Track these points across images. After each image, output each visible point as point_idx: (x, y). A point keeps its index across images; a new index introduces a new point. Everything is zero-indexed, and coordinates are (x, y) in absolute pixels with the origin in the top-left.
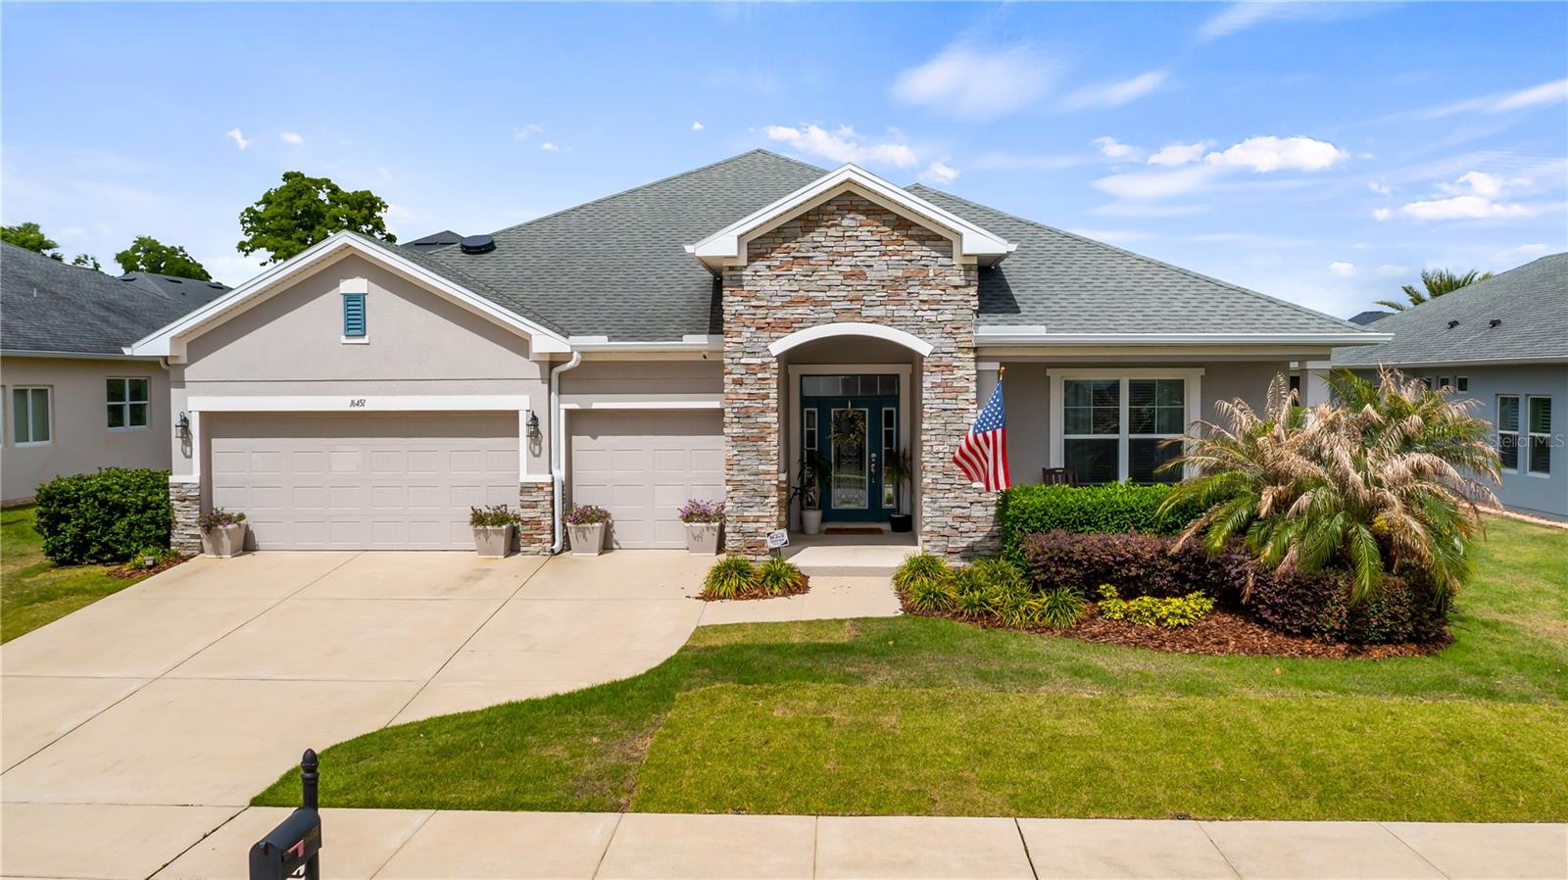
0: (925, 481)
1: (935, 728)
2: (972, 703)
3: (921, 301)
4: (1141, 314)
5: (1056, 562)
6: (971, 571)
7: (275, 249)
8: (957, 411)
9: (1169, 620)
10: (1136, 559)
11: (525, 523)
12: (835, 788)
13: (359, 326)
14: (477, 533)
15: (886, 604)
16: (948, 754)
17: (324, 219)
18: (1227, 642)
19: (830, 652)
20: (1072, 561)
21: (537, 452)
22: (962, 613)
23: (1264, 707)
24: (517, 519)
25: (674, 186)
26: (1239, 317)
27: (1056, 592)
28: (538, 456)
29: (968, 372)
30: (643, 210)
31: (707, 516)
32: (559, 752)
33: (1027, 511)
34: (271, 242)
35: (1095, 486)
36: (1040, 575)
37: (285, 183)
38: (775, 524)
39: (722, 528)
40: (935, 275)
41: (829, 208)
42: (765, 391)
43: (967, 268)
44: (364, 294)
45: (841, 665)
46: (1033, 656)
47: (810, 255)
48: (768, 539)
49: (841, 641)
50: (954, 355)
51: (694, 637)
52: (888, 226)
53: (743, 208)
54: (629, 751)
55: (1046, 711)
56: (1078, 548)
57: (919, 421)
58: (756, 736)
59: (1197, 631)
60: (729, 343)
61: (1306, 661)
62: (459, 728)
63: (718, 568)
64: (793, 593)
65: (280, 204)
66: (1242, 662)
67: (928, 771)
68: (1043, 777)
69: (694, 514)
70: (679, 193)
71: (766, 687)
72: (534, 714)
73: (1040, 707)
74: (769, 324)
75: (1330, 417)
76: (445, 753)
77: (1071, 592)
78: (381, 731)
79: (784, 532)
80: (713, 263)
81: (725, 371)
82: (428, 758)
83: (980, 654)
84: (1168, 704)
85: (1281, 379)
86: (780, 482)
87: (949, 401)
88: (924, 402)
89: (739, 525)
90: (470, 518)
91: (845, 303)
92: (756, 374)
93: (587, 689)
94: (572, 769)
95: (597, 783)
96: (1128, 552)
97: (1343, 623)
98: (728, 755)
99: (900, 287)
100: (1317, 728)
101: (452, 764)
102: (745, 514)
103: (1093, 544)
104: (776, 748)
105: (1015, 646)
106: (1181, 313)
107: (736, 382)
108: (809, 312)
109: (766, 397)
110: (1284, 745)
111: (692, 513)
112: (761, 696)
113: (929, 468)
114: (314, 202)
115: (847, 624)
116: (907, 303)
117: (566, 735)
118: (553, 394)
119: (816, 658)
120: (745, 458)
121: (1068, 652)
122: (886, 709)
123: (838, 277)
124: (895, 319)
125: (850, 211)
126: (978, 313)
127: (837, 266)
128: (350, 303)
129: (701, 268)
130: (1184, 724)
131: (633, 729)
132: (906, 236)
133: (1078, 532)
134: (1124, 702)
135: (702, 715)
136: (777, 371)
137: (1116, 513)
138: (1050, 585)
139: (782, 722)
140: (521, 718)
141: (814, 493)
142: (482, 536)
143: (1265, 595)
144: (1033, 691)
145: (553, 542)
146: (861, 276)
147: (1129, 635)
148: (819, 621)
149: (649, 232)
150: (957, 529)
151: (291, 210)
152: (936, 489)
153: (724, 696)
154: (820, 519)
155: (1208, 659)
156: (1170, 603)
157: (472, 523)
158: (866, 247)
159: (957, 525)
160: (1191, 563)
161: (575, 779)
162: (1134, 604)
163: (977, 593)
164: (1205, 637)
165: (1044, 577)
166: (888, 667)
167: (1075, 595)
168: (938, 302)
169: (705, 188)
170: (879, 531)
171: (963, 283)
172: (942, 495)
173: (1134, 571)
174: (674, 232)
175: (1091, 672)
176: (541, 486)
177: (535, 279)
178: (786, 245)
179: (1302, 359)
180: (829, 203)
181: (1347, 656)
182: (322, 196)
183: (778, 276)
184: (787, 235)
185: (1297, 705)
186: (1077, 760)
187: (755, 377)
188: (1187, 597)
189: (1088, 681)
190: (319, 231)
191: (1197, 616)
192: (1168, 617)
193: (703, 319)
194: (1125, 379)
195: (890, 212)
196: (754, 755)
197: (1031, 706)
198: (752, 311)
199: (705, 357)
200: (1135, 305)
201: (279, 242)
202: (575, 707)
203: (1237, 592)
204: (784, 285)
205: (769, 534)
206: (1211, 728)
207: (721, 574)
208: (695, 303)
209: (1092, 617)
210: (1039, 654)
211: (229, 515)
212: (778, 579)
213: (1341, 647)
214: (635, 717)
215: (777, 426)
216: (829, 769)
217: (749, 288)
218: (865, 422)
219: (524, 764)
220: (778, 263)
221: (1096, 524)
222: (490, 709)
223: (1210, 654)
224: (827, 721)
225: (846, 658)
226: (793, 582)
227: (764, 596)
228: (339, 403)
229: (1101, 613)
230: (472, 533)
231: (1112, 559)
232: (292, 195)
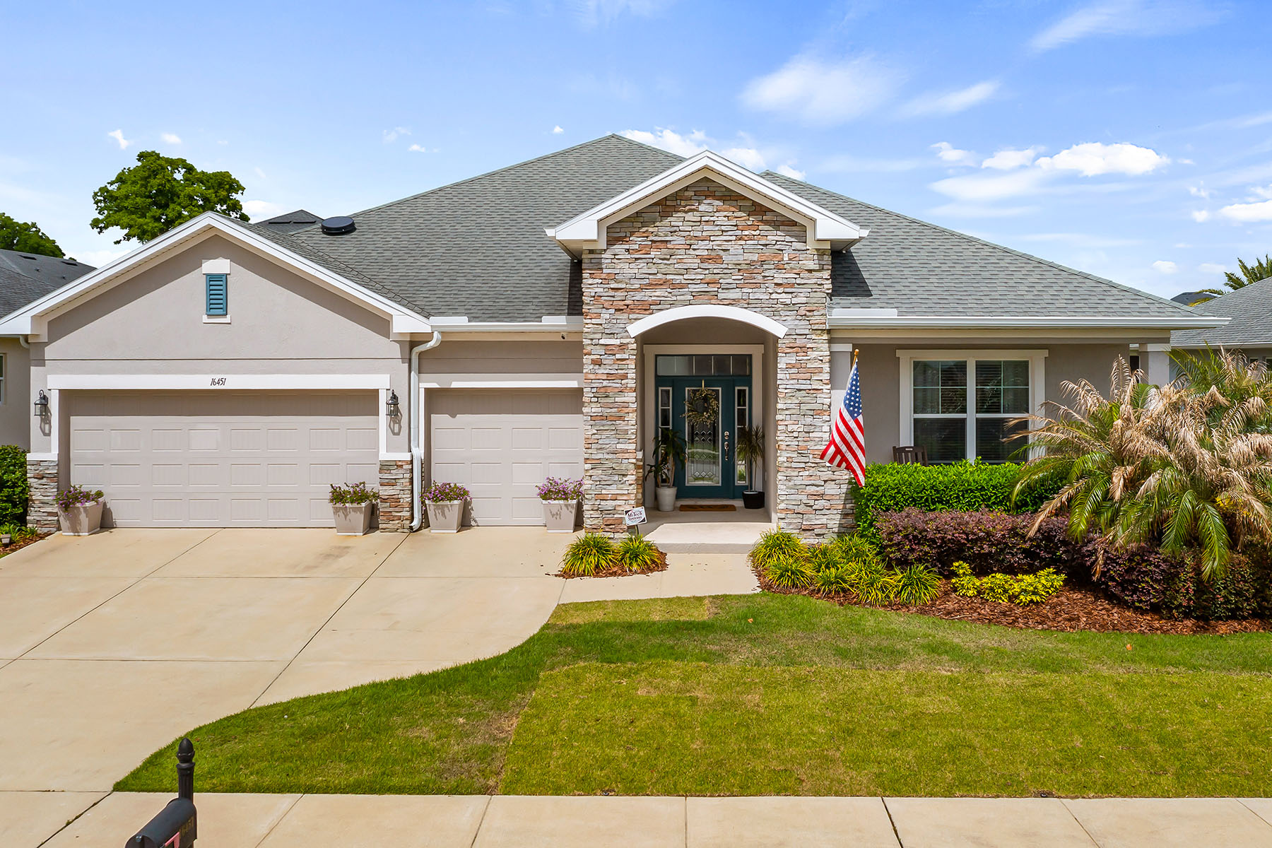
0: (780, 459)
1: (798, 706)
2: (833, 681)
3: (776, 284)
4: (988, 297)
5: (910, 541)
6: (826, 548)
7: (130, 227)
8: (812, 392)
9: (1022, 597)
10: (988, 536)
11: (384, 500)
12: (702, 768)
13: (221, 306)
14: (336, 511)
15: (746, 583)
16: (812, 733)
17: (179, 198)
18: (1078, 619)
19: (691, 629)
20: (926, 540)
21: (396, 430)
22: (819, 590)
23: (1118, 683)
24: (376, 496)
25: (531, 170)
26: (1082, 301)
27: (910, 569)
28: (398, 434)
29: (821, 353)
30: (501, 193)
31: (565, 494)
32: (425, 733)
33: (880, 489)
34: (125, 220)
35: (946, 464)
36: (895, 553)
37: (139, 164)
38: (633, 502)
39: (579, 507)
40: (790, 259)
41: (687, 194)
42: (622, 372)
43: (821, 253)
44: (227, 274)
45: (702, 643)
46: (890, 633)
47: (667, 239)
48: (626, 517)
49: (701, 619)
50: (808, 337)
51: (555, 614)
52: (744, 212)
53: (598, 192)
54: (496, 732)
55: (906, 688)
56: (932, 525)
57: (772, 400)
58: (622, 715)
59: (1048, 607)
60: (588, 324)
61: (1155, 637)
62: (323, 709)
63: (578, 546)
64: (652, 571)
65: (134, 183)
66: (1094, 638)
67: (793, 751)
68: (907, 755)
69: (550, 492)
70: (535, 177)
71: (629, 665)
72: (398, 695)
73: (901, 685)
74: (628, 306)
75: (1174, 399)
76: (311, 735)
77: (924, 569)
78: (245, 712)
79: (642, 509)
80: (572, 246)
81: (585, 351)
82: (293, 740)
83: (838, 631)
84: (1025, 680)
85: (1123, 361)
86: (637, 460)
87: (804, 382)
88: (779, 382)
89: (597, 502)
90: (329, 496)
91: (702, 286)
92: (615, 355)
93: (451, 669)
94: (439, 751)
95: (465, 765)
96: (980, 530)
97: (1190, 599)
98: (594, 735)
99: (756, 271)
100: (1170, 704)
101: (318, 746)
102: (604, 492)
103: (946, 522)
104: (642, 728)
105: (872, 622)
106: (1026, 297)
107: (594, 362)
108: (666, 294)
109: (625, 377)
110: (1140, 721)
111: (550, 491)
112: (624, 675)
113: (783, 447)
114: (169, 181)
115: (706, 601)
116: (762, 286)
117: (431, 715)
118: (413, 373)
119: (677, 635)
120: (603, 437)
121: (924, 629)
122: (749, 688)
123: (696, 261)
124: (751, 301)
125: (707, 197)
126: (831, 296)
127: (694, 249)
128: (211, 283)
129: (559, 250)
130: (1041, 701)
131: (499, 709)
132: (762, 221)
133: (930, 510)
134: (982, 678)
135: (566, 694)
136: (635, 352)
137: (967, 491)
138: (904, 563)
139: (647, 701)
140: (385, 699)
141: (668, 470)
142: (341, 513)
143: (1114, 572)
144: (892, 668)
145: (412, 519)
146: (717, 259)
147: (983, 611)
148: (679, 598)
149: (507, 215)
150: (811, 506)
151: (146, 188)
152: (791, 467)
153: (588, 675)
154: (674, 497)
155: (1061, 635)
156: (1022, 580)
157: (332, 500)
158: (723, 231)
159: (812, 503)
160: (1041, 541)
161: (443, 761)
162: (987, 581)
163: (833, 570)
164: (1056, 613)
165: (898, 555)
166: (748, 645)
167: (928, 572)
168: (792, 285)
169: (561, 172)
170: (732, 508)
171: (817, 267)
172: (796, 474)
173: (986, 549)
174: (532, 214)
175: (948, 649)
176: (400, 464)
177: (395, 260)
178: (644, 229)
179: (1144, 342)
180: (686, 189)
181: (1195, 632)
182: (179, 176)
183: (636, 259)
184: (646, 219)
185: (1149, 681)
186: (939, 738)
187: (613, 357)
188: (1038, 574)
189: (945, 657)
190: (174, 210)
191: (1048, 592)
192: (1020, 594)
193: (562, 300)
194: (972, 360)
195: (745, 198)
196: (620, 735)
197: (890, 683)
198: (612, 293)
199: (563, 338)
200: (982, 289)
201: (132, 219)
202: (440, 687)
203: (1088, 570)
204: (642, 267)
205: (627, 512)
206: (1068, 705)
207: (580, 551)
208: (553, 285)
209: (946, 593)
210: (896, 631)
211: (87, 493)
212: (637, 556)
213: (1189, 623)
214: (500, 697)
215: (635, 405)
216: (696, 749)
217: (609, 271)
218: (718, 401)
219: (391, 746)
220: (636, 247)
221: (948, 502)
222: (355, 689)
223: (1062, 630)
224: (691, 700)
225: (706, 636)
226: (651, 560)
227: (623, 573)
228: (200, 382)
229: (955, 590)
230: (332, 511)
231: (964, 536)
232: (146, 174)
